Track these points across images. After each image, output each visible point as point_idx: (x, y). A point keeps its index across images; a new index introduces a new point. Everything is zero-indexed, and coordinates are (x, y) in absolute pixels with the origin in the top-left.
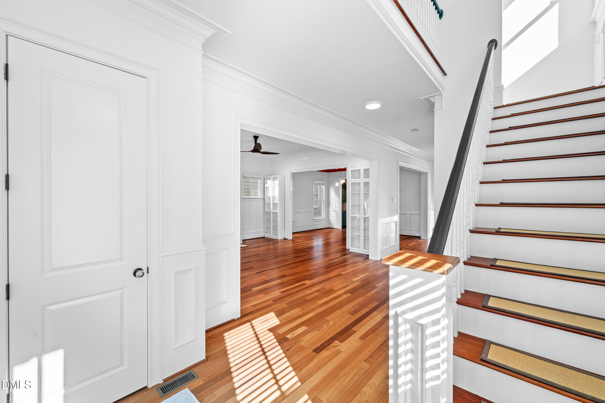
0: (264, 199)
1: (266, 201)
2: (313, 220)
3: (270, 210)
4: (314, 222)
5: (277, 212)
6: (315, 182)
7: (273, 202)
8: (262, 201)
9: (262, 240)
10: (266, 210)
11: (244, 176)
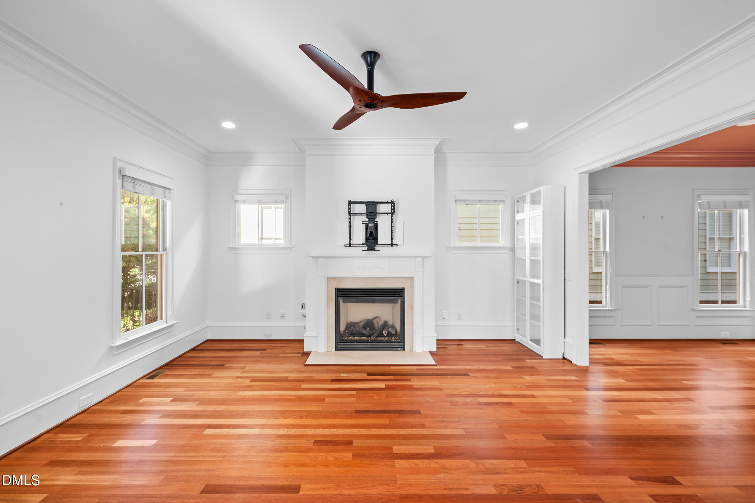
0: (512, 249)
1: (518, 254)
2: (693, 310)
3: (525, 277)
4: (697, 317)
5: (539, 284)
6: (704, 199)
7: (532, 258)
8: (508, 253)
9: (507, 348)
10: (517, 277)
11: (457, 199)
